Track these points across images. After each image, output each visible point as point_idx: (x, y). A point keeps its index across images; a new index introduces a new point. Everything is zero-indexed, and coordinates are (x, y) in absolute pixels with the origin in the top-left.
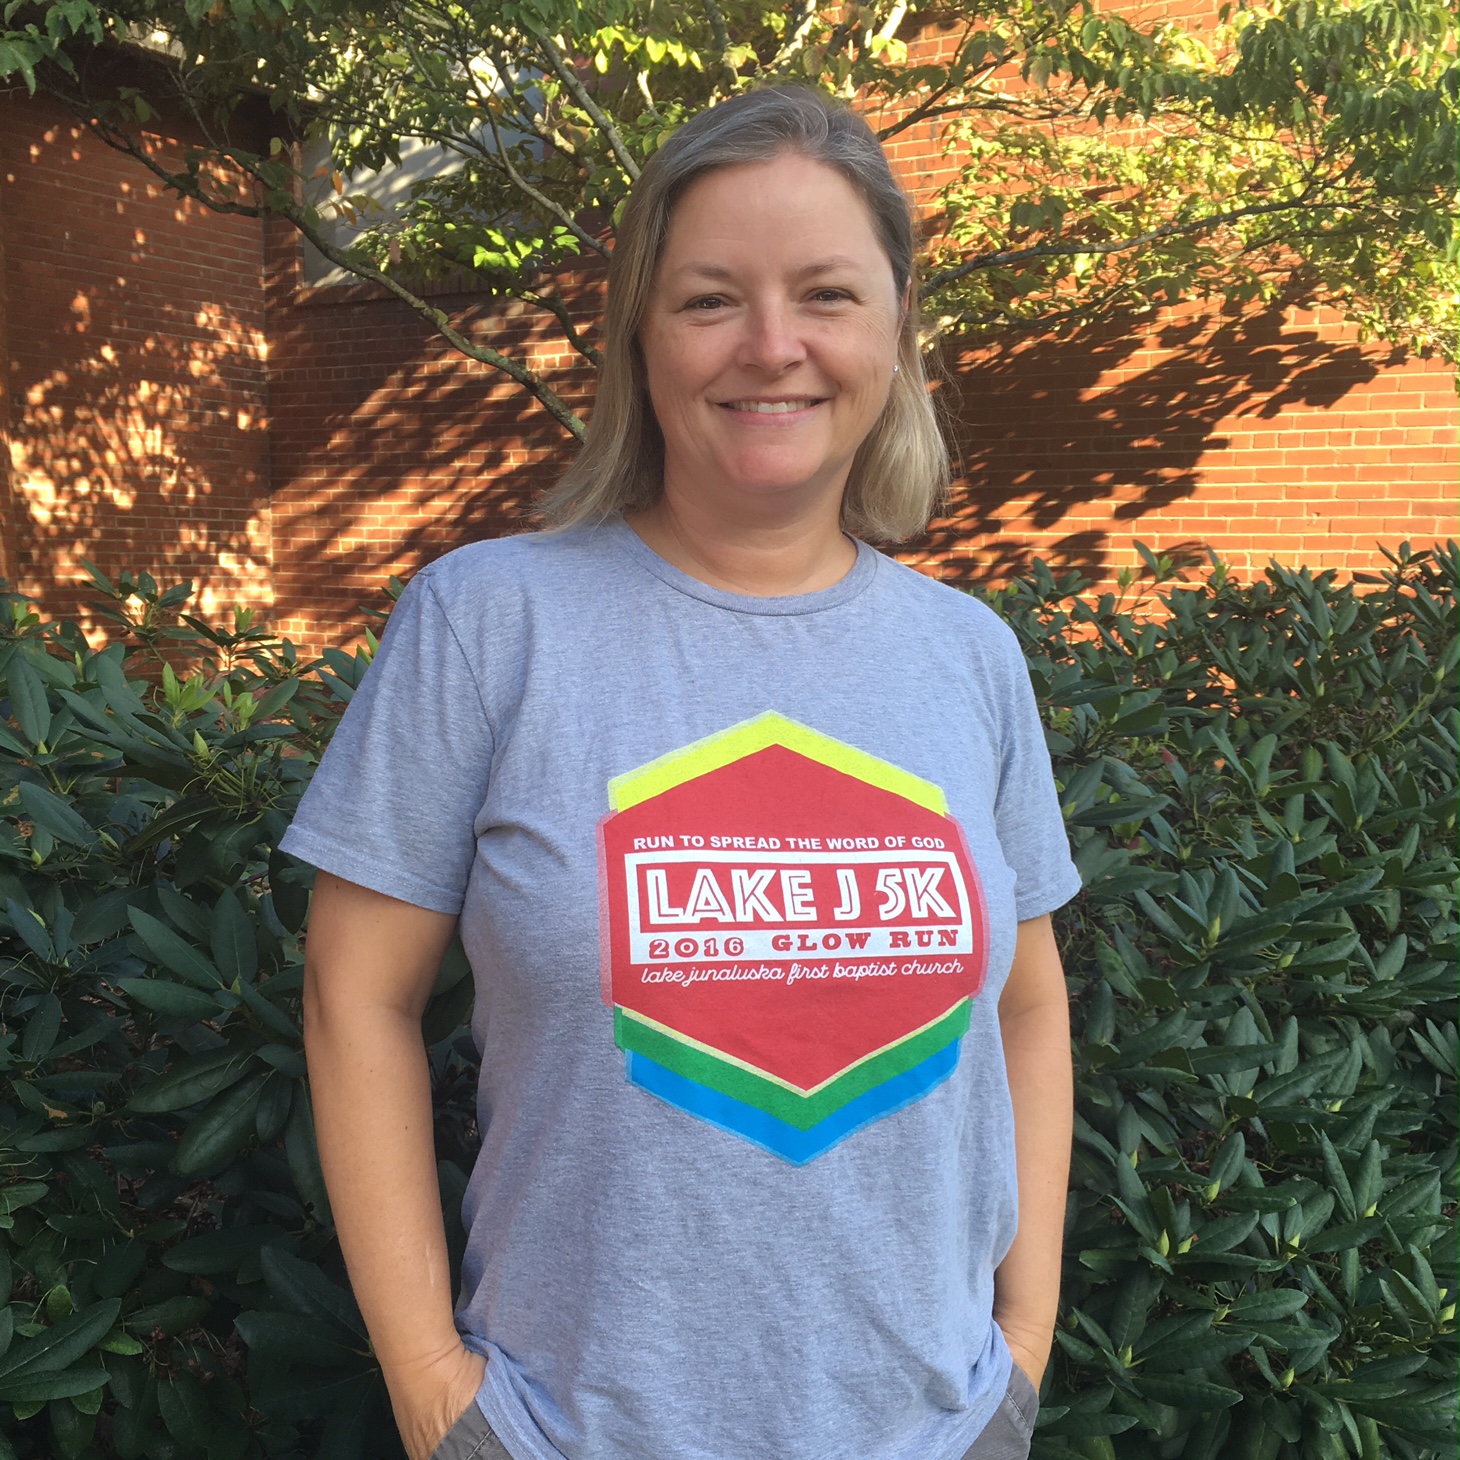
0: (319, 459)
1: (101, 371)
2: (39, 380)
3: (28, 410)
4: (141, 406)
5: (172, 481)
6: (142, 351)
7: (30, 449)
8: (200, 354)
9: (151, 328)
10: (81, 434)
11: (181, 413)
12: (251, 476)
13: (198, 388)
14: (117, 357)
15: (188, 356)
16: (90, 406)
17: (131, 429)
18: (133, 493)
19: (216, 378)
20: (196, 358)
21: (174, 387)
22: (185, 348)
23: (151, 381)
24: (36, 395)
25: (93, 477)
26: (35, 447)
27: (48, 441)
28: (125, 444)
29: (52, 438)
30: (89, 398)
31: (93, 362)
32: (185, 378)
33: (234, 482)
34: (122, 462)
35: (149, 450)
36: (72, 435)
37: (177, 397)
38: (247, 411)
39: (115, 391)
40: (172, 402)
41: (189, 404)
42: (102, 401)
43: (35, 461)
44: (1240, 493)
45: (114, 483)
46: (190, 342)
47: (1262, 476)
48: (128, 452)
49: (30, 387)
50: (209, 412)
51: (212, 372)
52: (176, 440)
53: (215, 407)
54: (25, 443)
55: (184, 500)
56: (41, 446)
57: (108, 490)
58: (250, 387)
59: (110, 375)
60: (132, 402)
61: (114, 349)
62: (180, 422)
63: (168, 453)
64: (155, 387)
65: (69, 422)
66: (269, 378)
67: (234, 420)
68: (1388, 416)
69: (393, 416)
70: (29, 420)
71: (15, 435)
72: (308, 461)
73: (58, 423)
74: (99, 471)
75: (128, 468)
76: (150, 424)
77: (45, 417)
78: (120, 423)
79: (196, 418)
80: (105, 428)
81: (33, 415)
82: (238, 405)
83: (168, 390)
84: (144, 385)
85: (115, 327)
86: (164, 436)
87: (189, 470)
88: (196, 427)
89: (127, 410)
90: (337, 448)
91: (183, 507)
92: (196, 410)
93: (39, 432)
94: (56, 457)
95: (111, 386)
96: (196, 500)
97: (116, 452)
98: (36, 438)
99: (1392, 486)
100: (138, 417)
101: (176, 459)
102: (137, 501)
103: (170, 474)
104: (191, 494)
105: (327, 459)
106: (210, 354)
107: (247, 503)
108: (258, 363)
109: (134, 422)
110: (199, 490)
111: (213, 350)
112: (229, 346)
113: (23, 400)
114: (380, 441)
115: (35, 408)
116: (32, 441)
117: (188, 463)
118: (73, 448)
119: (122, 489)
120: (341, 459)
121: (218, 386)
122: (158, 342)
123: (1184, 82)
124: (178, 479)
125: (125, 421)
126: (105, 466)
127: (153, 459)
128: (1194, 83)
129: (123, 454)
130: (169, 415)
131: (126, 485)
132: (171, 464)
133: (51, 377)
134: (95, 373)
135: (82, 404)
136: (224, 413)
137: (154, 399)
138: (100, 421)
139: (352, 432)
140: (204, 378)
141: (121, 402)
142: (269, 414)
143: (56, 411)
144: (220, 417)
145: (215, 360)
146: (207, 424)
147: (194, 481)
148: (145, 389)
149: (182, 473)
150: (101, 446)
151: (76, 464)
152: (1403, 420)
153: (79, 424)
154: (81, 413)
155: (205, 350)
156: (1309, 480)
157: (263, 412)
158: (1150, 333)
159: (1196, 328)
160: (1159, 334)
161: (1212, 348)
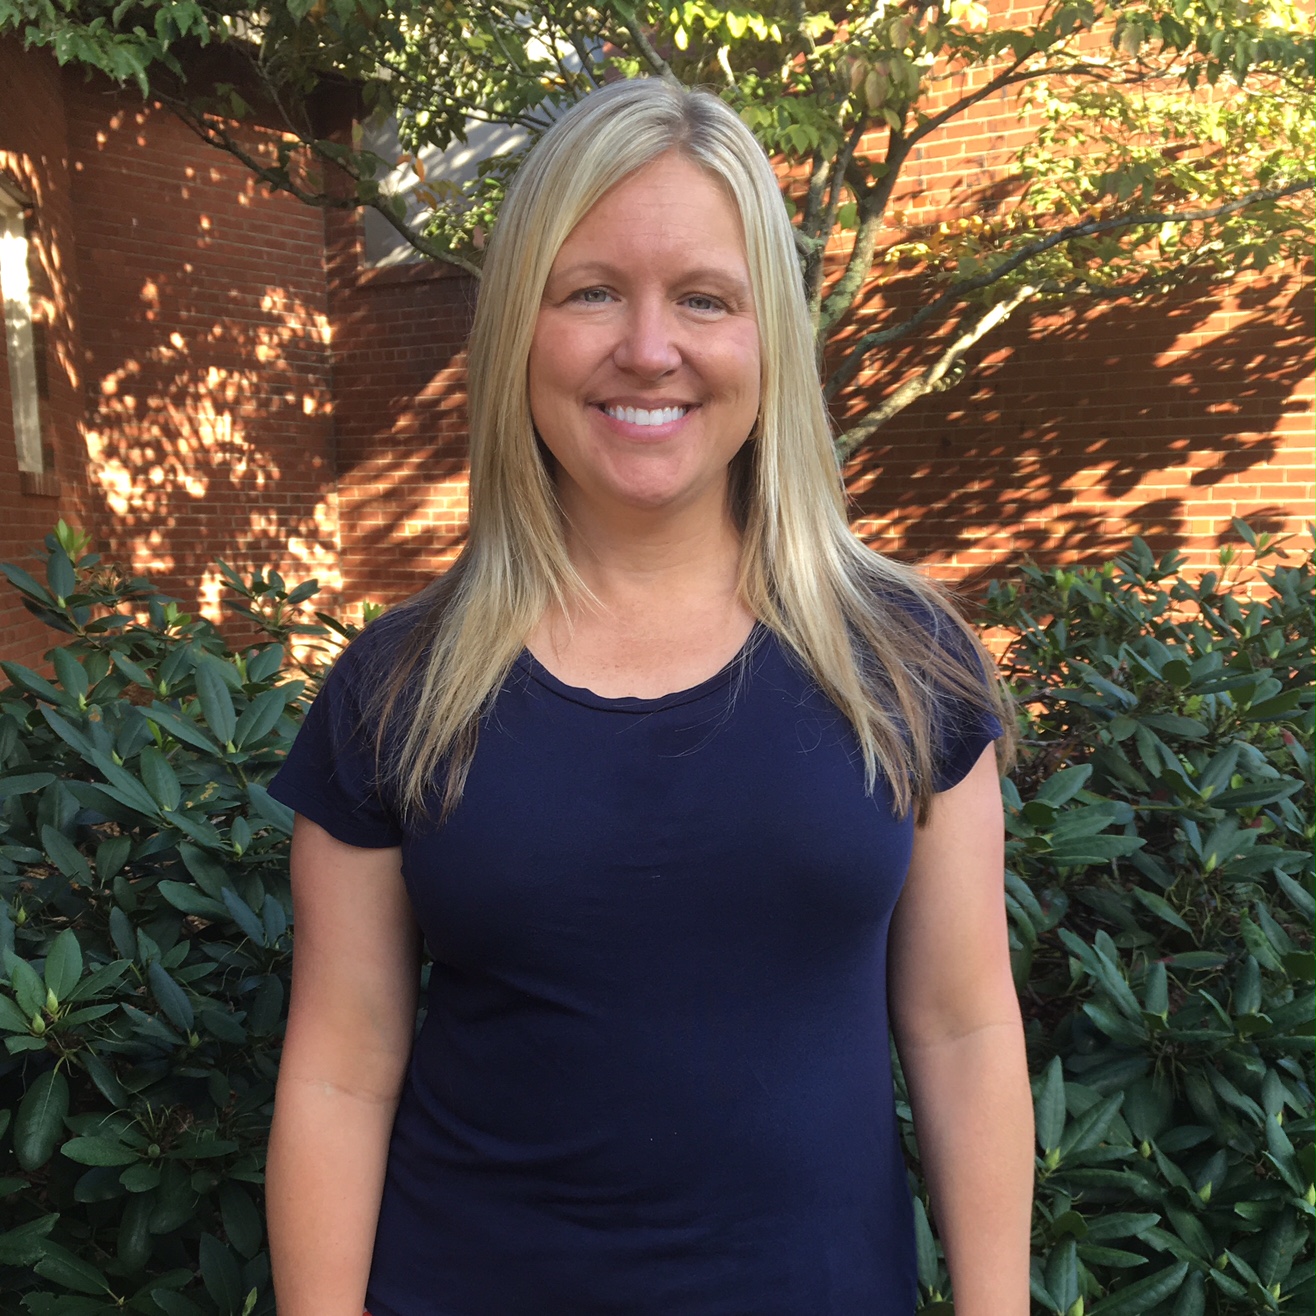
0: (385, 442)
1: (172, 359)
2: (112, 369)
3: (102, 400)
4: (210, 393)
5: (241, 467)
6: (210, 338)
7: (105, 440)
8: (265, 338)
9: (217, 313)
10: (153, 422)
11: (249, 399)
12: (317, 461)
13: (265, 373)
14: (187, 344)
15: (254, 341)
16: (162, 394)
17: (201, 416)
18: (205, 480)
19: (281, 363)
20: (262, 343)
21: (242, 373)
22: (251, 333)
23: (219, 367)
24: (110, 385)
25: (167, 465)
26: (111, 438)
27: (122, 432)
28: (196, 432)
29: (127, 429)
30: (160, 386)
31: (163, 350)
32: (252, 364)
33: (302, 468)
34: (194, 451)
35: (219, 438)
36: (146, 424)
37: (245, 382)
38: (312, 396)
39: (185, 378)
40: (240, 388)
41: (256, 389)
42: (173, 389)
43: (111, 452)
45: (187, 471)
46: (256, 327)
48: (199, 439)
49: (104, 376)
50: (276, 398)
51: (278, 357)
52: (245, 428)
53: (281, 392)
54: (101, 433)
55: (254, 486)
56: (116, 435)
57: (182, 478)
58: (314, 371)
59: (180, 363)
60: (202, 390)
61: (183, 335)
62: (249, 408)
63: (238, 439)
64: (223, 374)
65: (142, 411)
66: (332, 361)
67: (300, 404)
69: (458, 397)
70: (103, 410)
71: (91, 426)
72: (372, 443)
73: (132, 412)
74: (172, 460)
75: (199, 455)
76: (219, 410)
77: (118, 407)
78: (190, 411)
79: (263, 404)
80: (176, 416)
81: (108, 405)
82: (303, 390)
83: (236, 376)
84: (213, 370)
85: (184, 314)
86: (234, 423)
87: (258, 456)
88: (263, 413)
89: (197, 398)
90: (404, 430)
91: (253, 493)
92: (263, 396)
93: (113, 422)
94: (130, 447)
95: (181, 373)
96: (266, 486)
97: (187, 440)
98: (111, 428)
100: (207, 404)
101: (246, 446)
102: (210, 488)
103: (240, 460)
104: (261, 480)
105: (393, 442)
106: (276, 339)
107: (316, 488)
108: (322, 346)
109: (204, 408)
110: (268, 476)
111: (278, 334)
112: (293, 331)
113: (97, 389)
114: (444, 422)
115: (108, 398)
116: (107, 432)
117: (258, 450)
118: (146, 437)
119: (194, 476)
120: (406, 442)
121: (284, 371)
122: (225, 327)
123: (1278, 46)
124: (248, 465)
125: (196, 409)
126: (177, 454)
127: (223, 446)
128: (1289, 47)
129: (194, 442)
130: (238, 401)
131: (200, 473)
132: (240, 450)
133: (123, 366)
134: (165, 361)
135: (154, 392)
136: (290, 398)
137: (223, 385)
138: (172, 410)
139: (417, 414)
140: (270, 364)
141: (191, 389)
142: (334, 398)
143: (129, 401)
144: (286, 402)
145: (281, 345)
146: (274, 408)
147: (263, 467)
148: (214, 376)
149: (251, 460)
150: (173, 434)
151: (150, 453)
153: (151, 413)
154: (153, 402)
155: (271, 335)
157: (328, 396)
158: (1227, 295)
159: (1275, 289)
160: (1237, 296)
161: (1291, 310)
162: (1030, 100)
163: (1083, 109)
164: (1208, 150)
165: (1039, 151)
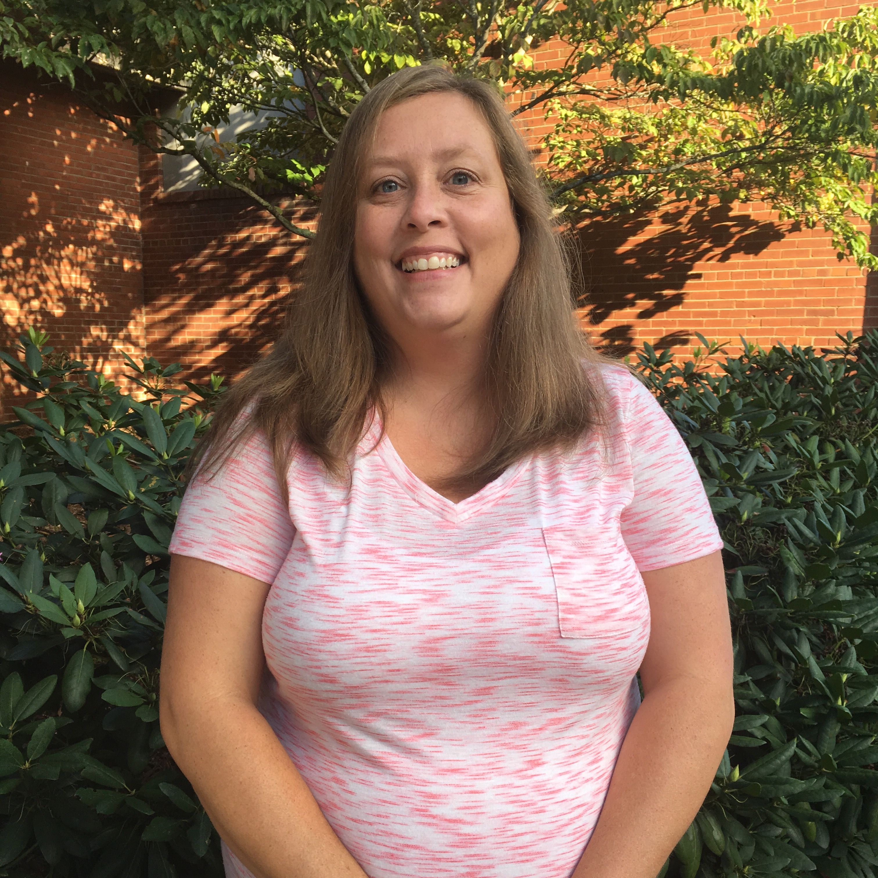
44: (711, 305)
47: (723, 295)
68: (791, 262)
99: (795, 300)
123: (701, 81)
128: (707, 82)
152: (801, 264)
156: (749, 297)
158: (655, 216)
159: (681, 213)
160: (660, 217)
161: (689, 226)
162: (551, 109)
163: (581, 115)
164: (646, 138)
165: (557, 137)
